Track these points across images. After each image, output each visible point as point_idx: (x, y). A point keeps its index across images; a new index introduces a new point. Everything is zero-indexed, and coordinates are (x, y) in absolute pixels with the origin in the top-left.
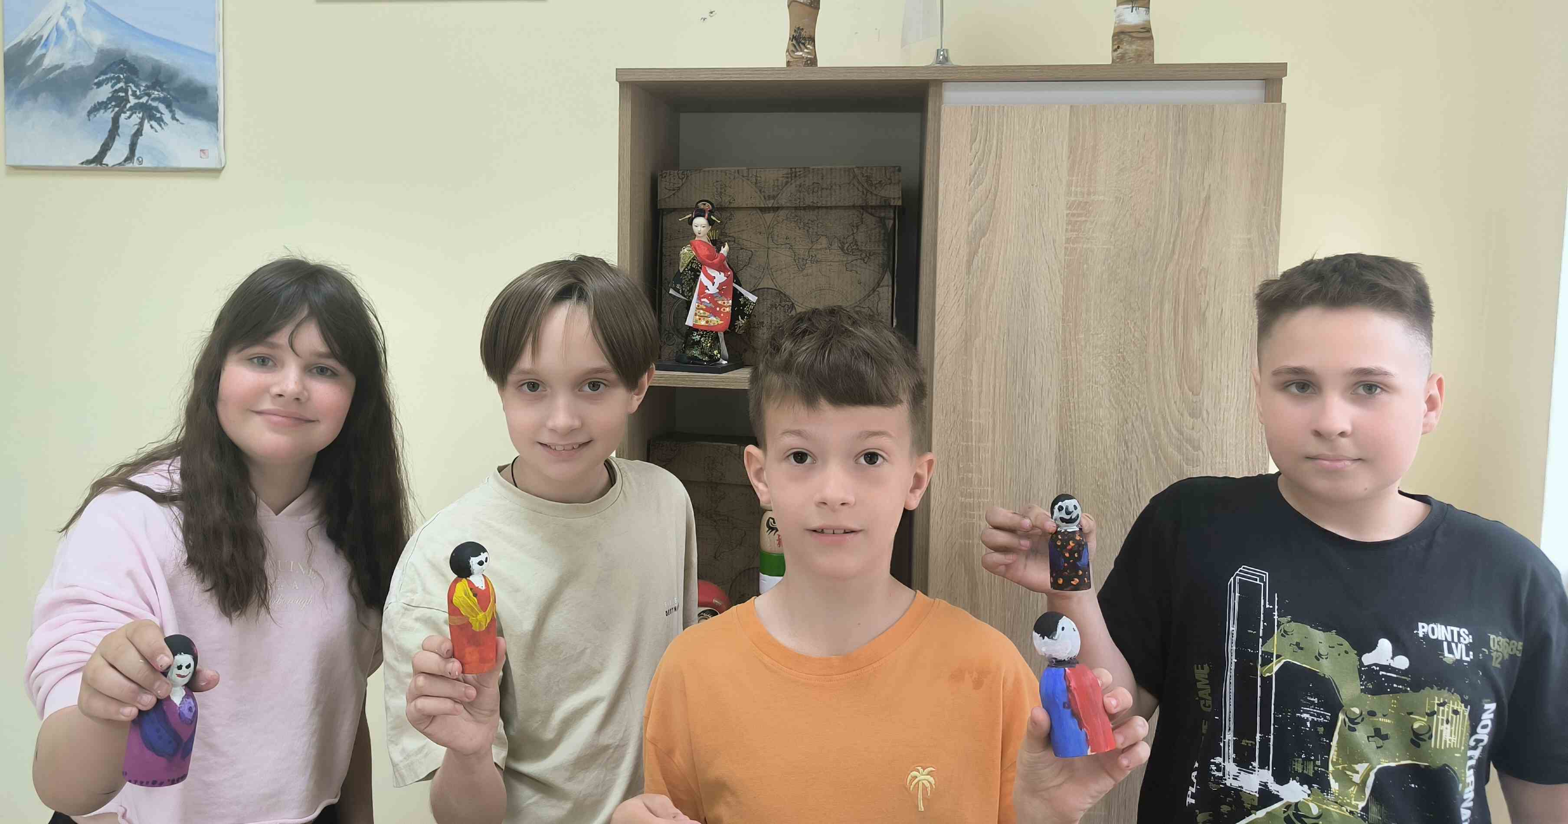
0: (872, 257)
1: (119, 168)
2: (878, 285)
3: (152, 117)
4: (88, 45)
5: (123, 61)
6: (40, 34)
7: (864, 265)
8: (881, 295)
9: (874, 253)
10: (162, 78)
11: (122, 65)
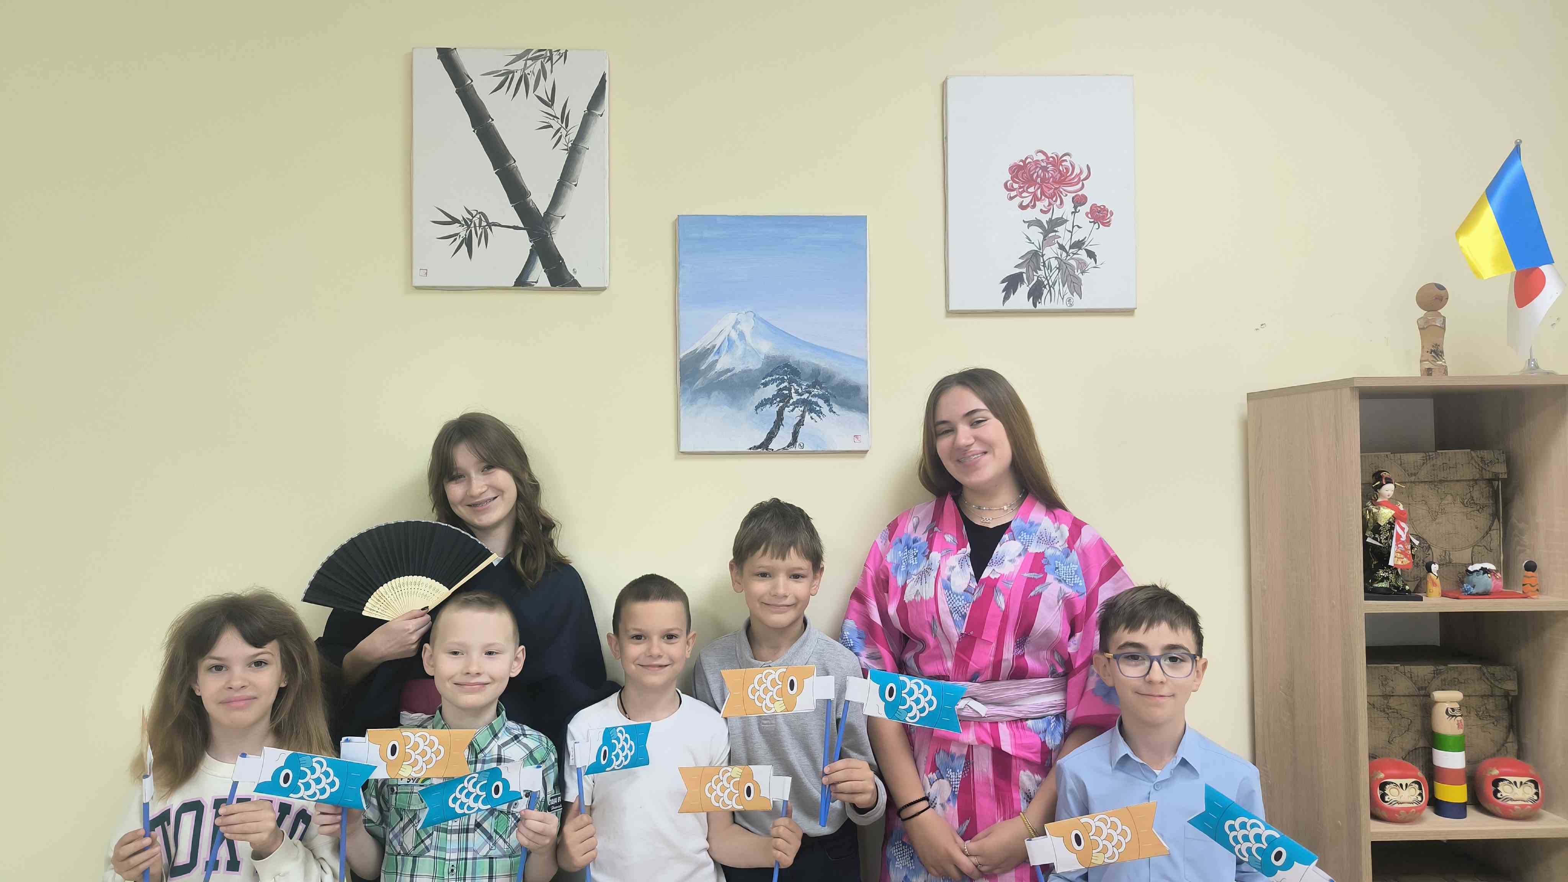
0: (1485, 509)
1: (784, 452)
2: (1490, 529)
3: (811, 411)
4: (757, 353)
5: (787, 365)
6: (713, 343)
7: (1479, 515)
8: (1492, 536)
9: (1486, 506)
10: (820, 379)
11: (786, 369)
